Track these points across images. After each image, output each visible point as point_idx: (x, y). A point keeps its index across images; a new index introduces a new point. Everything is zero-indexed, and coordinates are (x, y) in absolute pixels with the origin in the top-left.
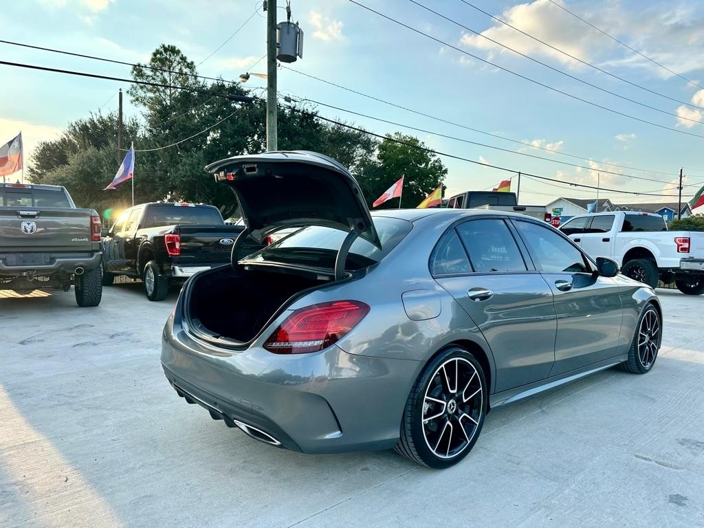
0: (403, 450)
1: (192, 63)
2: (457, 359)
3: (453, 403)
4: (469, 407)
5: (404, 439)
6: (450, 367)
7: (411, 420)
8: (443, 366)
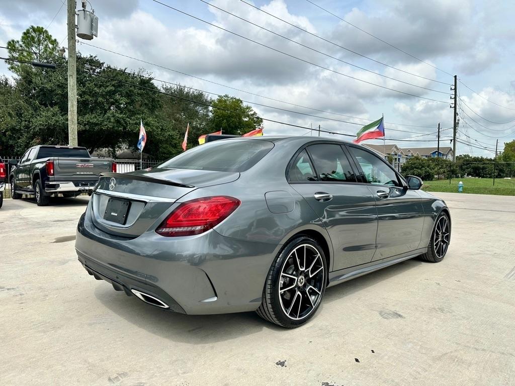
0: (264, 314)
1: (55, 40)
2: (305, 245)
3: (302, 278)
4: (314, 281)
5: (265, 306)
6: (300, 251)
7: (270, 291)
8: (295, 250)
